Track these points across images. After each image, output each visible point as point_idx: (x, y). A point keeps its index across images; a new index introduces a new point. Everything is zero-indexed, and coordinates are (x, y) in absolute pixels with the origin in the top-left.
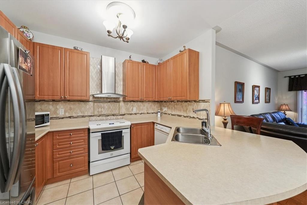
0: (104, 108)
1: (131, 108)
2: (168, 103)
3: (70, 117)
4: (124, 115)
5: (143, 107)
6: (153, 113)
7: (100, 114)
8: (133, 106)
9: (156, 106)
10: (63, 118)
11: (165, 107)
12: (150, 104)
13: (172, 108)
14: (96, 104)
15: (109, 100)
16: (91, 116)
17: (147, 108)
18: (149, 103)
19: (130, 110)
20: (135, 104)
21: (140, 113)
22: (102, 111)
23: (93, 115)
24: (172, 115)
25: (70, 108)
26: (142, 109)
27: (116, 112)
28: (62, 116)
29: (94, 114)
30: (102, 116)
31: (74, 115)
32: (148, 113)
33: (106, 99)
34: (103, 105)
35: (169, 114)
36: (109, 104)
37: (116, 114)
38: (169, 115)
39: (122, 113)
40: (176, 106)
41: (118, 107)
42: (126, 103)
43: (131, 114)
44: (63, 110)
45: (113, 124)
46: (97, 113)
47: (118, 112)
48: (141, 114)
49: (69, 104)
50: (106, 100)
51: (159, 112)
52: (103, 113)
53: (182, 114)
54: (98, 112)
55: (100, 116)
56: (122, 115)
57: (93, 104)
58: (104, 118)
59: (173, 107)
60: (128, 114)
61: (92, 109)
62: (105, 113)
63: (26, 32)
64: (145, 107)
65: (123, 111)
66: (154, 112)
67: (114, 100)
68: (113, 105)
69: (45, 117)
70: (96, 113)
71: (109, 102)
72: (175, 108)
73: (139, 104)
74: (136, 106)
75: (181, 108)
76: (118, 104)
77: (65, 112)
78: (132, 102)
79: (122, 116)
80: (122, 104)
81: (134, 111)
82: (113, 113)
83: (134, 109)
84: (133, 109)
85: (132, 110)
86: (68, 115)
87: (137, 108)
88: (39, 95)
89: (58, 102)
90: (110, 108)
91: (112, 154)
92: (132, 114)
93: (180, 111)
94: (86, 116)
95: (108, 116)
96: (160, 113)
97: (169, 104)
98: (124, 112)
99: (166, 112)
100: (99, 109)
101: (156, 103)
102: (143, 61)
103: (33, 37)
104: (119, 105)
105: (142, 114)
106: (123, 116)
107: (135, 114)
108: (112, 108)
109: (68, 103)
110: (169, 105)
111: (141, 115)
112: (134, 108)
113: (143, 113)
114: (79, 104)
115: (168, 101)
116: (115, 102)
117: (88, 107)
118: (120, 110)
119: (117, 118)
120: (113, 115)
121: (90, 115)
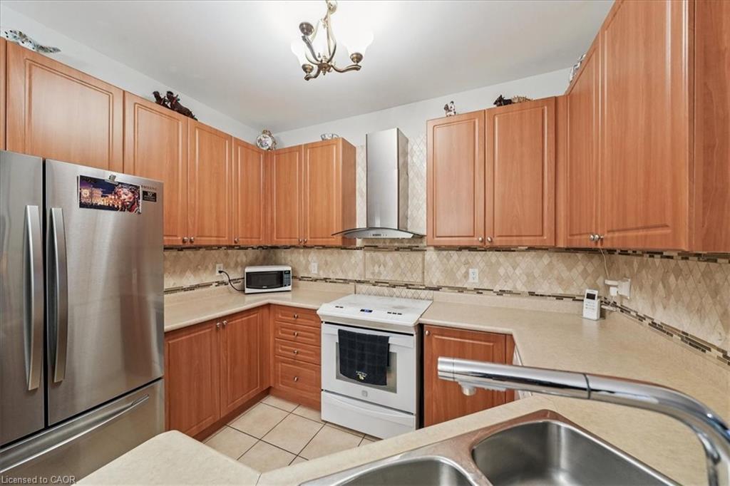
0: (385, 266)
1: (463, 270)
2: (636, 260)
3: (325, 280)
4: (437, 289)
5: (510, 269)
6: (560, 298)
7: (377, 278)
8: (467, 263)
9: (580, 268)
10: (316, 280)
11: (623, 278)
12: (546, 259)
13: (653, 287)
14: (368, 254)
15: (396, 244)
16: (359, 282)
17: (528, 276)
18: (541, 257)
19: (459, 275)
20: (478, 257)
21: (497, 288)
22: (380, 273)
23: (363, 279)
24: (653, 324)
25: (326, 261)
26: (507, 277)
27: (415, 278)
28: (316, 277)
29: (365, 278)
30: (380, 284)
31: (332, 276)
32: (532, 294)
33: (391, 242)
34: (382, 257)
35: (642, 319)
36: (397, 254)
37: (413, 285)
38: (636, 323)
39: (431, 282)
40: (672, 279)
41: (421, 265)
42: (445, 253)
43: (461, 290)
44: (316, 265)
45: (371, 311)
46: (371, 277)
47: (419, 280)
48: (502, 292)
49: (324, 253)
50: (391, 245)
51: (591, 297)
52: (382, 278)
53: (713, 339)
54: (373, 274)
55: (376, 283)
56: (430, 289)
57: (363, 255)
58: (386, 290)
59: (661, 285)
60: (450, 288)
61: (361, 265)
62: (387, 278)
63: (263, 139)
64: (518, 272)
65: (435, 278)
66: (568, 293)
67: (408, 245)
68: (406, 259)
69: (285, 276)
70: (369, 277)
71: (396, 250)
72: (669, 293)
73: (493, 256)
74: (482, 265)
75: (708, 301)
76: (419, 255)
77: (319, 268)
78: (466, 252)
79: (432, 291)
80: (431, 255)
81: (471, 280)
82: (406, 280)
83: (471, 275)
84: (467, 273)
85: (466, 275)
86: (323, 276)
87: (482, 271)
88: (277, 238)
89: (309, 250)
90: (400, 266)
91: (365, 393)
92: (465, 289)
93: (700, 312)
94: (351, 281)
95: (394, 286)
96: (596, 302)
97: (642, 266)
98: (438, 282)
99: (625, 304)
100: (374, 266)
101: (579, 255)
102: (501, 102)
103: (274, 142)
104: (423, 259)
105: (506, 297)
106: (435, 292)
107: (478, 291)
108: (403, 265)
109: (323, 250)
110: (639, 271)
111: (499, 297)
112: (471, 271)
113: (510, 292)
114: (338, 253)
115: (634, 252)
116: (412, 250)
117: (353, 261)
118: (425, 274)
119: (416, 296)
120: (407, 286)
121: (357, 279)
